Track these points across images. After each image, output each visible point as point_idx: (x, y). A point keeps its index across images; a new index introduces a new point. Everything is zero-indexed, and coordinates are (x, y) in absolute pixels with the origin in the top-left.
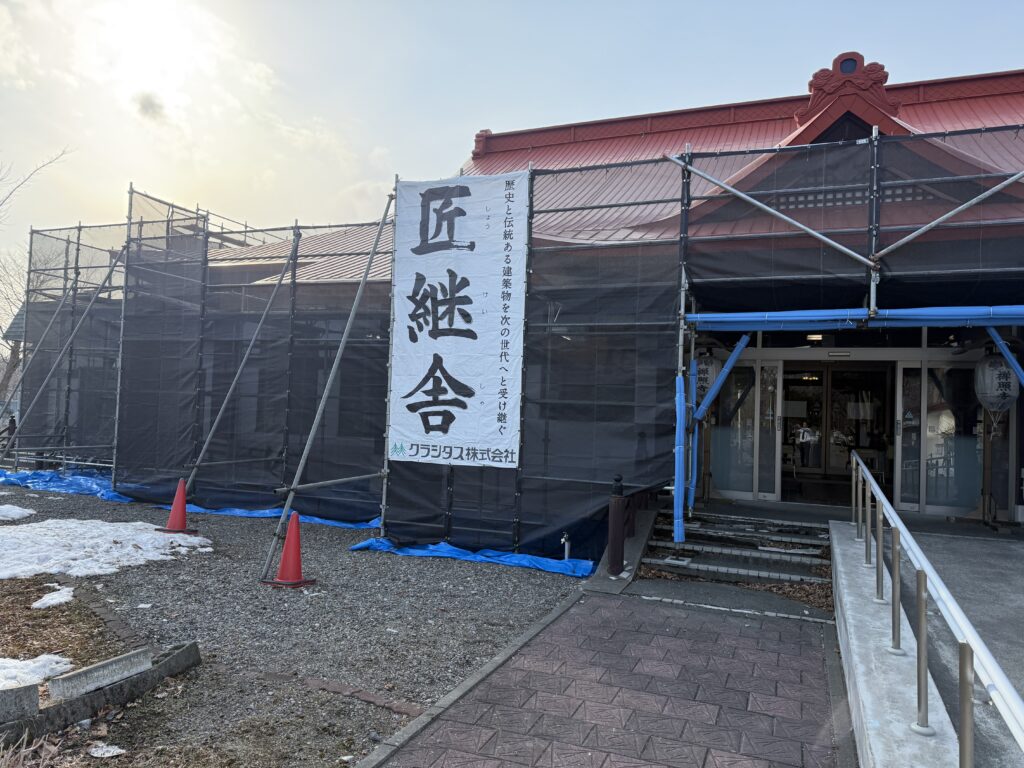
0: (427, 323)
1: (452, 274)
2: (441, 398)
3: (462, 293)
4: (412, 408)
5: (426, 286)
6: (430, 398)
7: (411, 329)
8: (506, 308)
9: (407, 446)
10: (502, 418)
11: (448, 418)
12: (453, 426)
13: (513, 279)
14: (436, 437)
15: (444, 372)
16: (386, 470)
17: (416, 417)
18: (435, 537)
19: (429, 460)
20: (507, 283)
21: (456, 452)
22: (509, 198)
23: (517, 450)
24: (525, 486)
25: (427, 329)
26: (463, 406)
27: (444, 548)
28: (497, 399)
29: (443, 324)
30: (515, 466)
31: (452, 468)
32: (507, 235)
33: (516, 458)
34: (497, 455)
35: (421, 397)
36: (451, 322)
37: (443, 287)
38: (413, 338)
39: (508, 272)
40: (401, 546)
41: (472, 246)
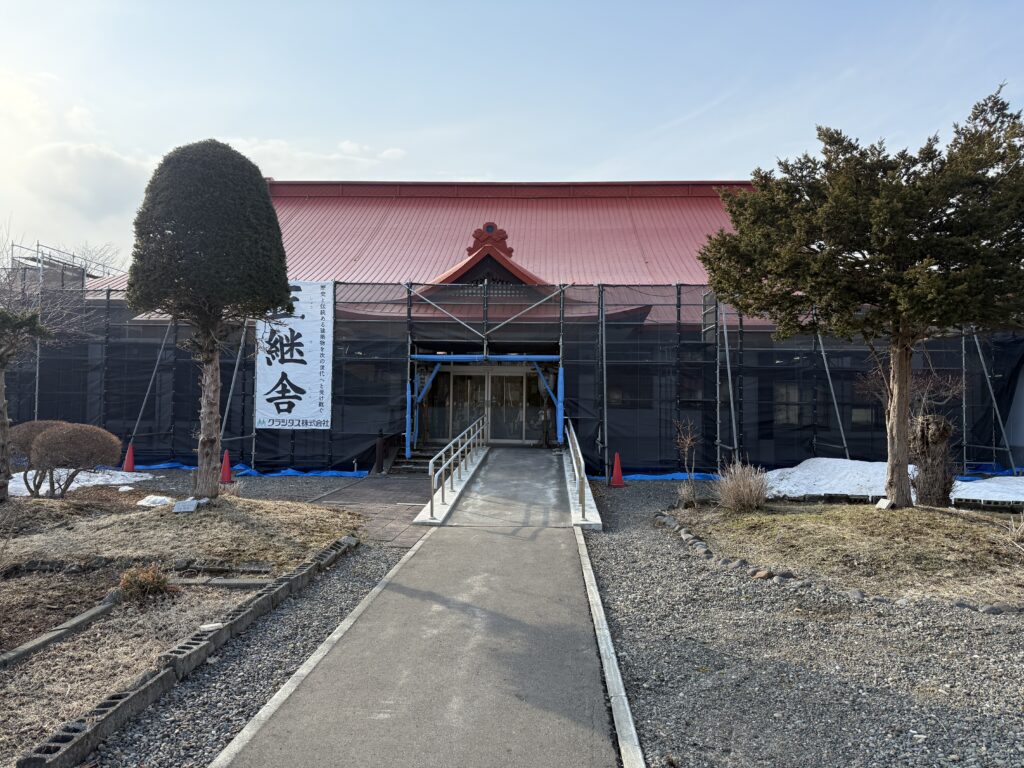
0: (277, 355)
1: (292, 331)
2: (287, 394)
3: (297, 341)
4: (270, 400)
5: (276, 336)
6: (280, 395)
7: (268, 359)
8: (322, 349)
9: (267, 420)
10: (321, 404)
11: (291, 405)
12: (293, 410)
13: (326, 334)
14: (285, 416)
15: (288, 381)
16: (254, 434)
17: (272, 406)
18: (285, 466)
19: (280, 427)
20: (323, 337)
21: (296, 423)
22: (323, 294)
23: (329, 420)
24: (334, 437)
25: (277, 359)
26: (300, 399)
27: (290, 471)
28: (319, 395)
29: (287, 356)
30: (329, 428)
31: (294, 431)
32: (322, 313)
33: (329, 424)
34: (319, 423)
35: (274, 394)
36: (292, 355)
37: (287, 337)
38: (269, 363)
39: (323, 331)
40: (265, 473)
41: (303, 317)
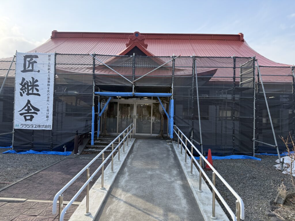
0: (26, 91)
1: (33, 78)
2: (30, 111)
3: (36, 84)
4: (21, 114)
5: (25, 81)
6: (27, 112)
7: (21, 93)
8: (48, 88)
9: (20, 125)
10: (47, 117)
11: (32, 117)
12: (33, 119)
13: (50, 81)
14: (29, 122)
15: (31, 104)
16: (13, 131)
17: (22, 117)
18: (29, 149)
19: (26, 128)
21: (34, 126)
22: (49, 59)
23: (52, 125)
24: (54, 134)
25: (26, 93)
26: (37, 114)
27: (31, 151)
28: (46, 112)
29: (30, 92)
30: (51, 129)
31: (33, 130)
32: (49, 69)
33: (51, 127)
34: (46, 126)
35: (24, 111)
36: (33, 91)
37: (30, 82)
38: (21, 95)
39: (49, 79)
40: (18, 152)
41: (39, 71)
